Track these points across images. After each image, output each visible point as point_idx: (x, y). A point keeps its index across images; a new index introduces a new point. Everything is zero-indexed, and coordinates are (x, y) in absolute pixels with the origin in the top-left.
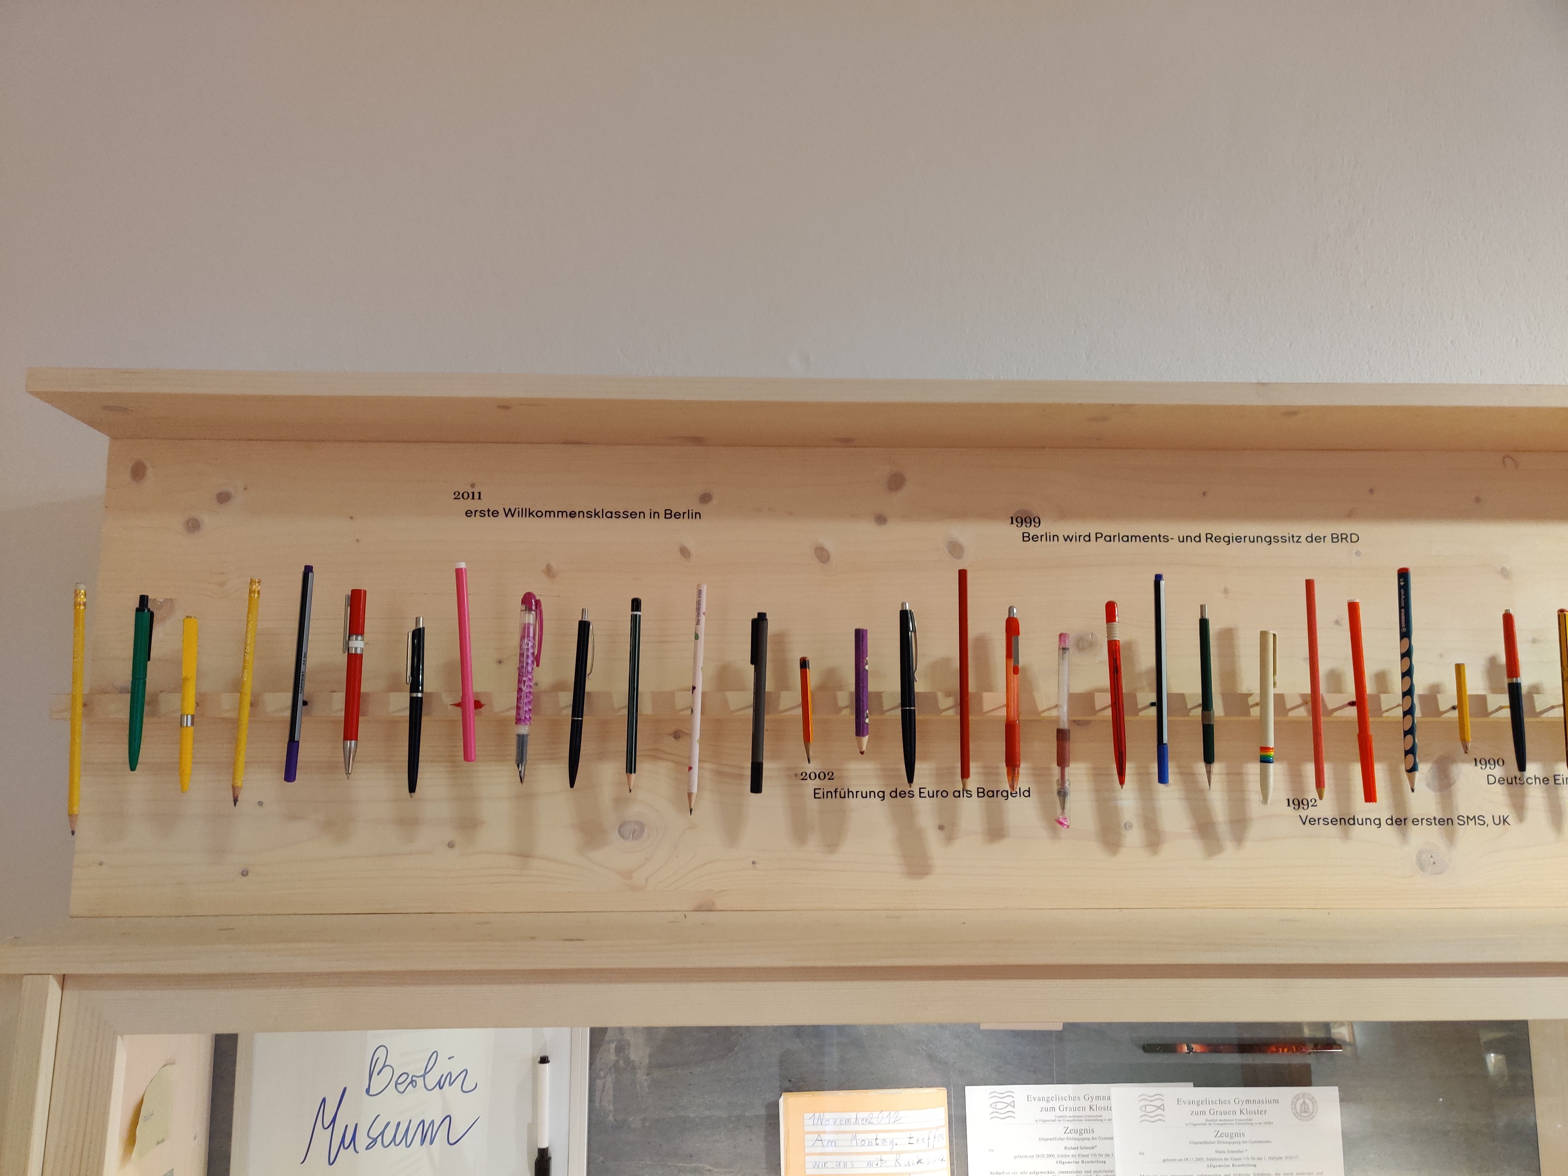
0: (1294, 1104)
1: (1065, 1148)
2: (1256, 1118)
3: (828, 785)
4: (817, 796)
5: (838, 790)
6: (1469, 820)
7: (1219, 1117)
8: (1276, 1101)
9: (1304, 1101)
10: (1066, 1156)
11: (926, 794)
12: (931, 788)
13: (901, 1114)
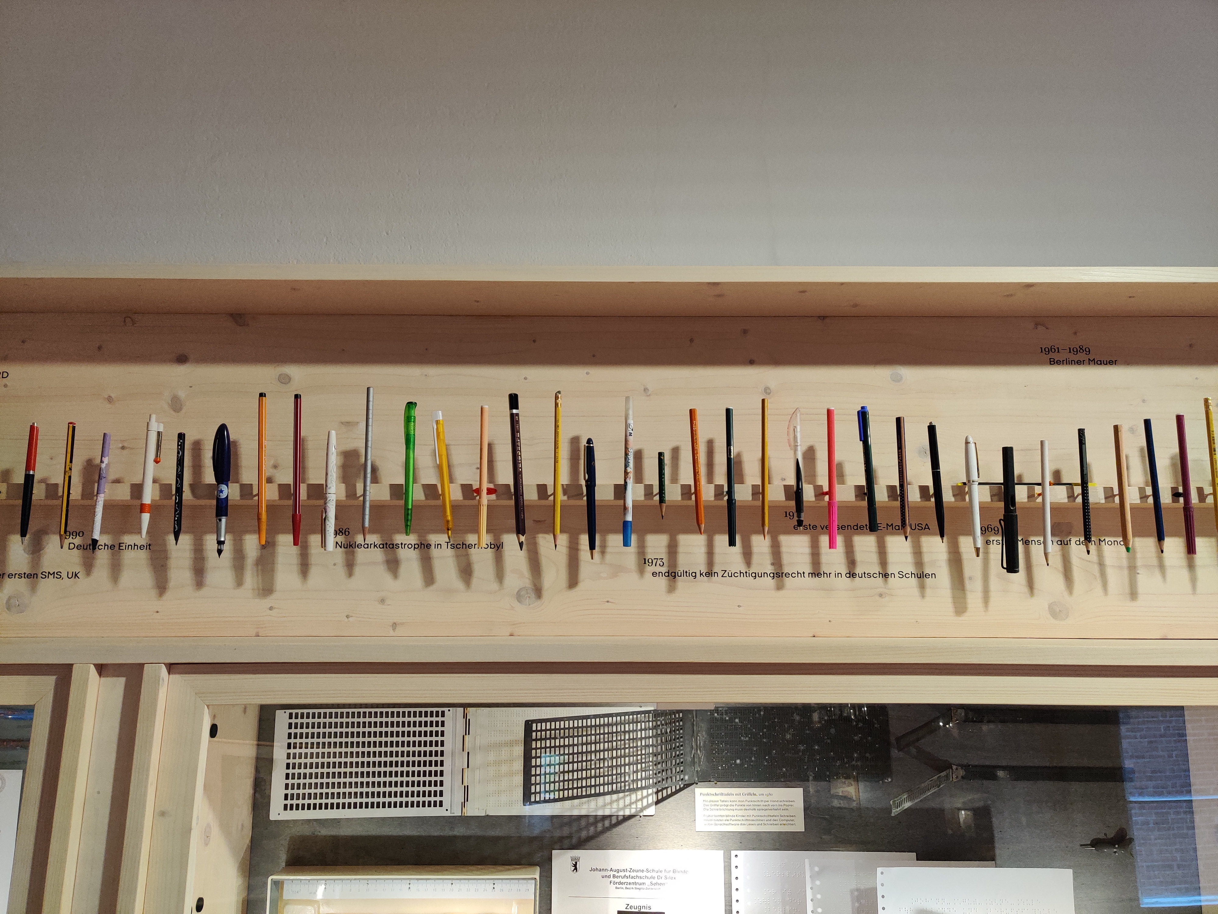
6: (50, 575)
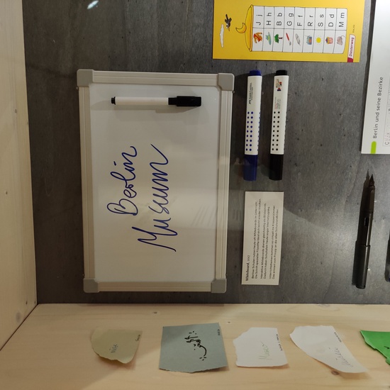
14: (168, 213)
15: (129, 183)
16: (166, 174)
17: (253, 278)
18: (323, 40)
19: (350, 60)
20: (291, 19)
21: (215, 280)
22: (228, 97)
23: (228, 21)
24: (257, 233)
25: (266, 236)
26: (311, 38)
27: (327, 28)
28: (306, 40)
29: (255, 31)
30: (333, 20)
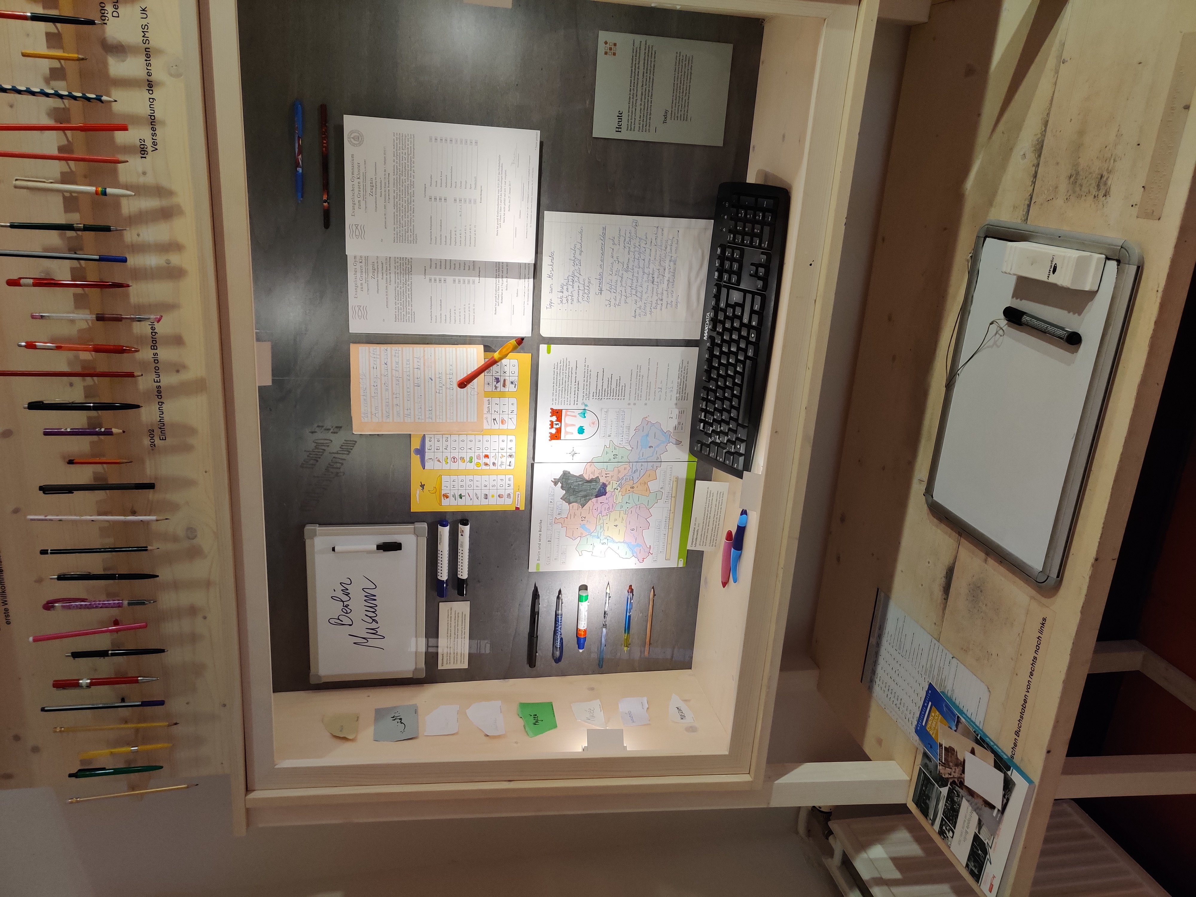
0: (354, 145)
1: (382, 279)
2: (362, 170)
3: (157, 432)
4: (164, 439)
5: (160, 427)
6: (145, 36)
7: (362, 192)
8: (352, 156)
9: (353, 138)
10: (387, 279)
11: (158, 379)
12: (154, 376)
13: (361, 372)
14: (377, 623)
15: (345, 603)
16: (375, 596)
17: (447, 664)
18: (496, 496)
19: (517, 508)
20: (471, 483)
21: (416, 669)
22: (424, 541)
23: (422, 486)
24: (449, 632)
25: (456, 634)
26: (487, 495)
27: (499, 488)
28: (483, 496)
29: (443, 492)
30: (503, 483)
